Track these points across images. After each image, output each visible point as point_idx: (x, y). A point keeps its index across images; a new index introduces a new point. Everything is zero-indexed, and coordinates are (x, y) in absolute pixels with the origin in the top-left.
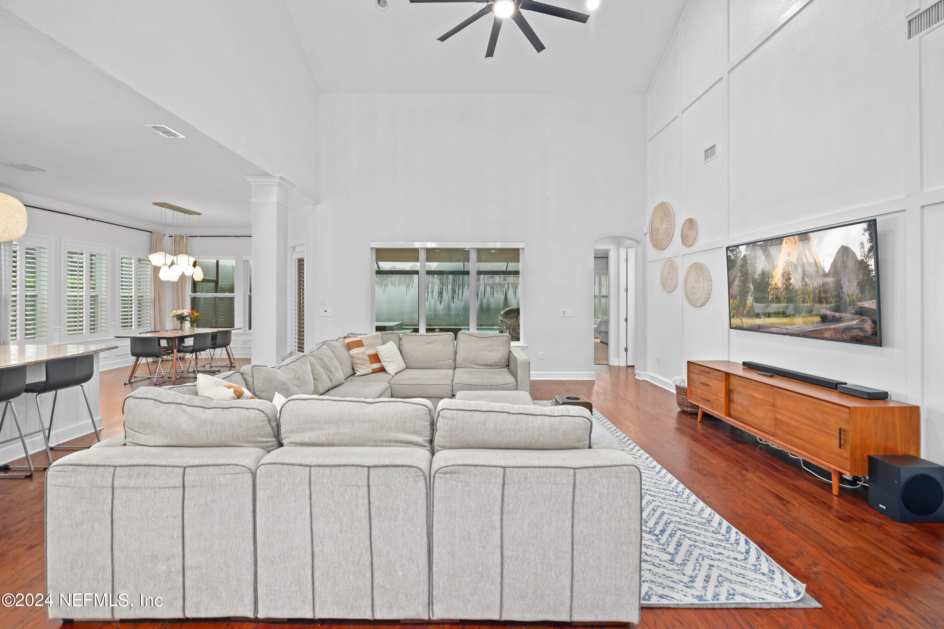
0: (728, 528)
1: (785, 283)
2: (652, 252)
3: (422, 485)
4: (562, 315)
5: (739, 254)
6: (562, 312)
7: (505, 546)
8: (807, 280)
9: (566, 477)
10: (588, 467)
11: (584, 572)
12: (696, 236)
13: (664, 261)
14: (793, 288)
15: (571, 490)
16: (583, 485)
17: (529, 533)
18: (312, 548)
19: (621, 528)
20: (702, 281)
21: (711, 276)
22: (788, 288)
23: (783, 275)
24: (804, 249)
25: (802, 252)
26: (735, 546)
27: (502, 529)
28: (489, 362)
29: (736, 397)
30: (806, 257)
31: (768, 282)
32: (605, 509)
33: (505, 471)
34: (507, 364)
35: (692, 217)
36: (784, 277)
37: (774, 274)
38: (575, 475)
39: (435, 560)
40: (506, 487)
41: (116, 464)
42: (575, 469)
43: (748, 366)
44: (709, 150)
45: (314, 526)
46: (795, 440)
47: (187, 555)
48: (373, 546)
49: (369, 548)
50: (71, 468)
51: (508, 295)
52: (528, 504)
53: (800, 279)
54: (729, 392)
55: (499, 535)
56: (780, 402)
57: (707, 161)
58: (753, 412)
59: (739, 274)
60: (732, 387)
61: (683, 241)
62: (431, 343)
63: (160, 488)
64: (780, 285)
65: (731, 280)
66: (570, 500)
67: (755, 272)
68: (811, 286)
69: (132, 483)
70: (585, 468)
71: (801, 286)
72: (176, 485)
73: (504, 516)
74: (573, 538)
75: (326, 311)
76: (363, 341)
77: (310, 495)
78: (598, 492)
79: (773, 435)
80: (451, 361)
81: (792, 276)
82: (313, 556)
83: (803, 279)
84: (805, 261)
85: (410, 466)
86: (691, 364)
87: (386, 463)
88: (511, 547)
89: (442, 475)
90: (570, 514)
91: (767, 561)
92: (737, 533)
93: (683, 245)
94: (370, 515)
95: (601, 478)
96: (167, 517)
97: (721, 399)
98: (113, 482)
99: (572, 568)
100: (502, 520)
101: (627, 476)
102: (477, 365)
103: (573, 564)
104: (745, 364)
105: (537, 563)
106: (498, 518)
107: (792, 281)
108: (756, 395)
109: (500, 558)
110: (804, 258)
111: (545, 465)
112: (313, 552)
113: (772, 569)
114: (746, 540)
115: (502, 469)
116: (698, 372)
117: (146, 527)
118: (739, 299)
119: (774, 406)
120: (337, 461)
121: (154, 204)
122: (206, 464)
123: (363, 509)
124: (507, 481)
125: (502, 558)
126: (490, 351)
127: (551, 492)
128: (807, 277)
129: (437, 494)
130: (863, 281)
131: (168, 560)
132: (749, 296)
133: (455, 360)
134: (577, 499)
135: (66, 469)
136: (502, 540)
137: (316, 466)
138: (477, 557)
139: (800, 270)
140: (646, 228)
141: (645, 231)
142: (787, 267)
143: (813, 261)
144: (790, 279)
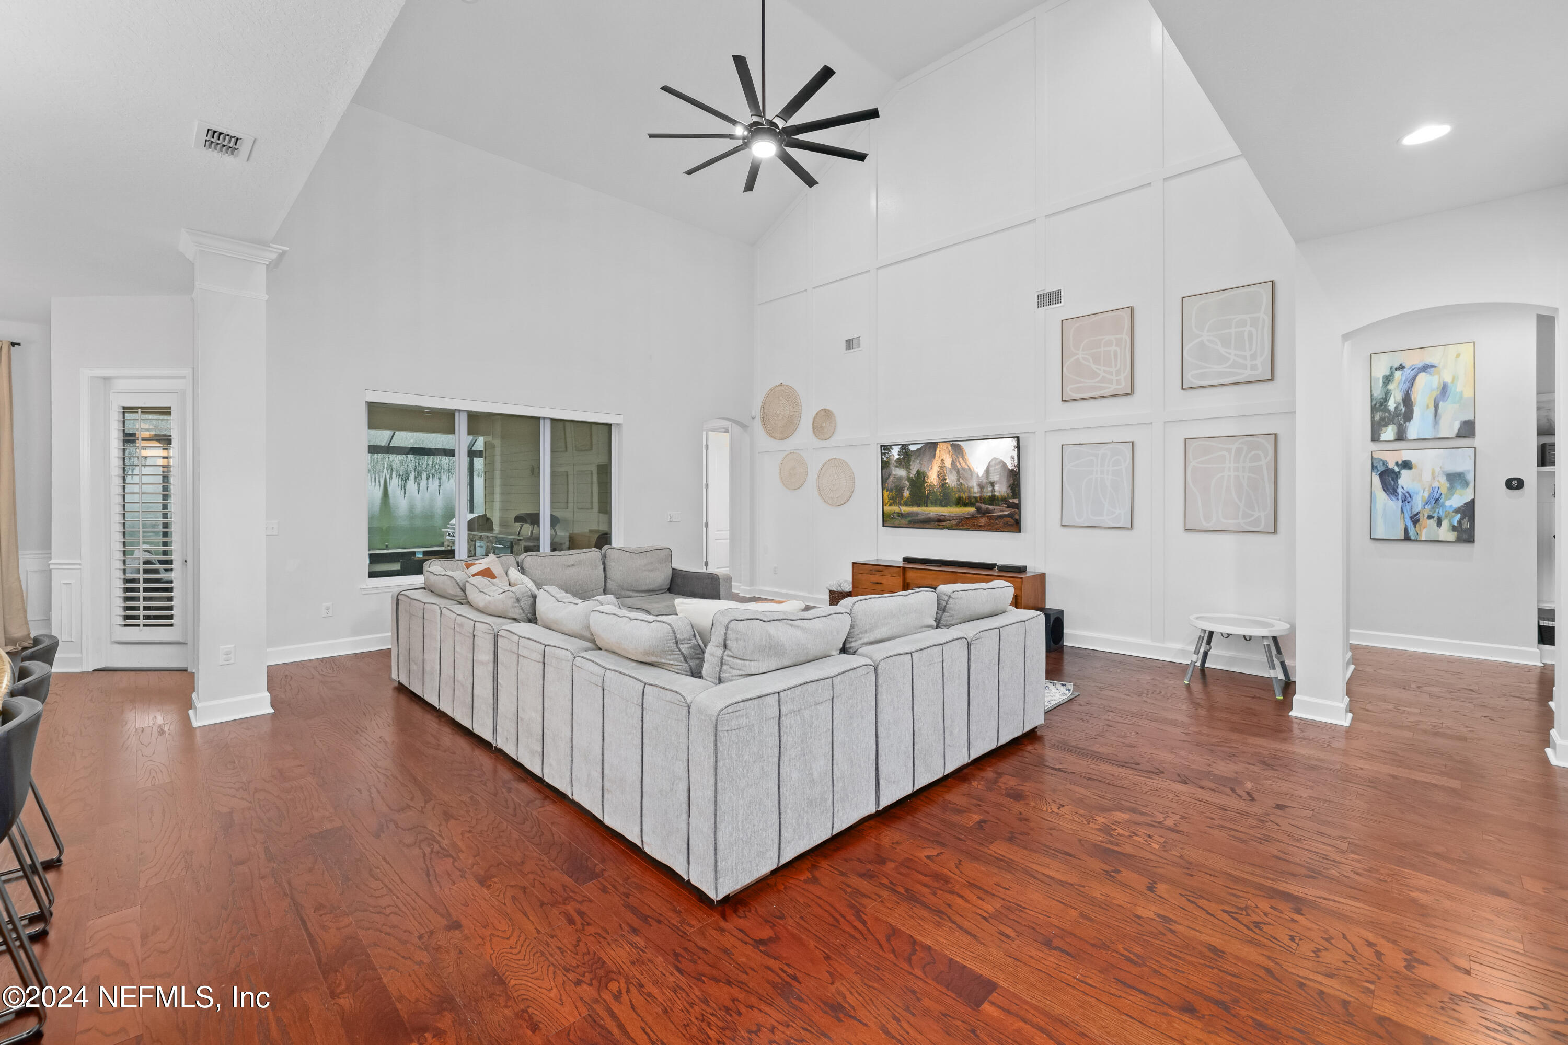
1: (941, 483)
2: (764, 441)
4: (669, 520)
5: (892, 457)
6: (669, 516)
8: (961, 481)
12: (834, 430)
13: (786, 453)
14: (949, 486)
20: (841, 478)
21: (853, 474)
22: (943, 485)
23: (938, 476)
24: (958, 458)
25: (955, 458)
30: (960, 464)
31: (924, 480)
34: (669, 587)
35: (827, 408)
36: (939, 477)
37: (929, 475)
43: (908, 560)
44: (852, 341)
47: (835, 769)
53: (955, 480)
57: (848, 351)
61: (814, 432)
62: (573, 565)
64: (935, 483)
65: (885, 477)
67: (910, 472)
68: (966, 486)
71: (956, 485)
76: (491, 568)
81: (947, 477)
83: (958, 480)
84: (959, 467)
86: (855, 565)
93: (815, 437)
104: (905, 559)
107: (947, 481)
110: (958, 464)
116: (867, 572)
118: (896, 492)
128: (962, 479)
130: (1013, 484)
131: (822, 780)
132: (906, 491)
139: (954, 473)
140: (756, 411)
141: (753, 414)
142: (942, 471)
143: (967, 467)
144: (945, 479)
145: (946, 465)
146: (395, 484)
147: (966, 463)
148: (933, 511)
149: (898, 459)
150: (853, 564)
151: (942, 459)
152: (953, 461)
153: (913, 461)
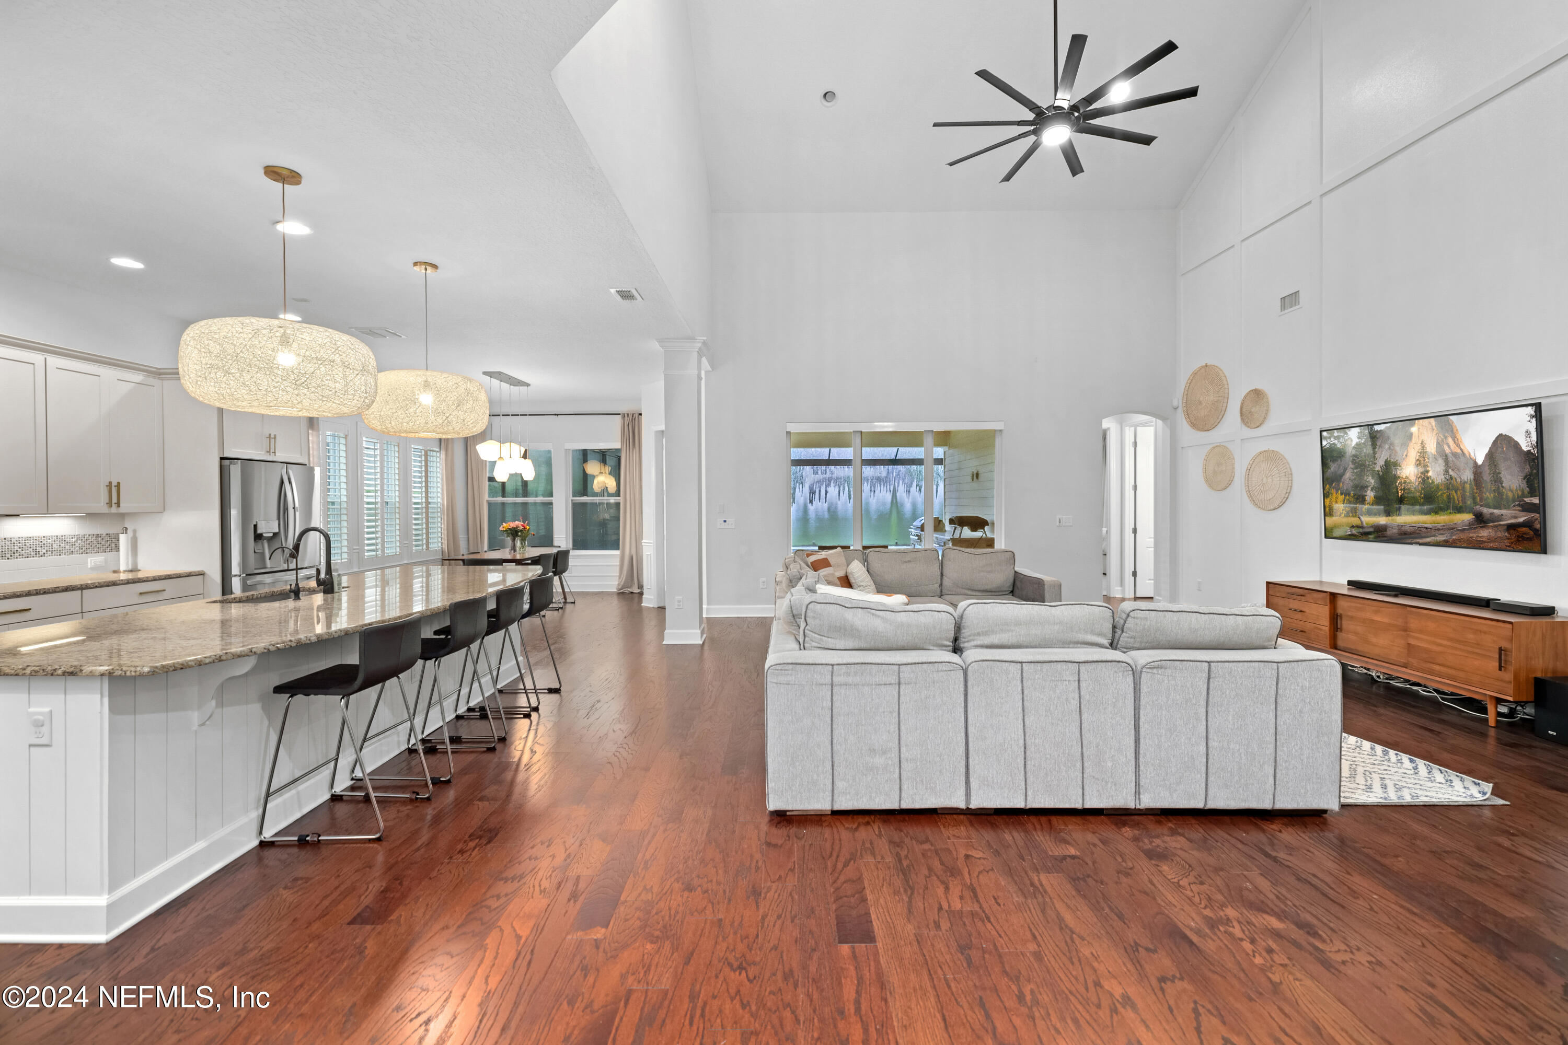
0: (1383, 751)
1: (1420, 477)
2: (1188, 434)
3: (1130, 679)
4: (1057, 524)
5: (1348, 442)
6: (1058, 520)
7: (1210, 736)
8: (1451, 473)
9: (1270, 671)
10: (1290, 662)
11: (1286, 761)
12: (1266, 414)
13: (1211, 447)
14: (1433, 482)
15: (1275, 684)
16: (1286, 678)
17: (1234, 723)
18: (1025, 740)
19: (1322, 719)
20: (1278, 475)
21: (1290, 469)
22: (1425, 479)
24: (1446, 438)
25: (1443, 440)
26: (1399, 764)
27: (1207, 721)
28: (988, 587)
29: (1346, 624)
30: (1449, 447)
31: (1395, 475)
32: (1307, 701)
33: (1210, 665)
34: (1011, 589)
35: (1259, 387)
36: (1417, 469)
37: (1403, 465)
38: (1278, 669)
39: (1141, 752)
40: (1211, 680)
41: (833, 663)
42: (1278, 663)
43: (1355, 584)
44: (1288, 298)
45: (1026, 719)
46: (1437, 668)
47: (903, 749)
48: (1083, 737)
49: (1079, 740)
50: (791, 667)
51: (898, 495)
52: (1232, 697)
53: (1442, 472)
54: (1335, 619)
55: (1205, 727)
56: (1414, 623)
57: (1284, 312)
58: (1374, 640)
59: (1351, 466)
60: (1339, 611)
61: (1243, 420)
62: (909, 561)
63: (876, 685)
64: (1413, 477)
66: (1273, 692)
67: (1375, 464)
68: (1459, 480)
69: (850, 680)
70: (1287, 662)
71: (1444, 479)
72: (893, 682)
73: (1210, 708)
74: (1276, 729)
75: (725, 521)
77: (1023, 690)
78: (1300, 685)
79: (1405, 666)
80: (937, 586)
81: (1429, 469)
82: (1025, 748)
83: (1446, 472)
84: (1447, 451)
85: (1119, 662)
86: (1270, 585)
87: (1095, 659)
88: (1216, 738)
89: (1148, 670)
90: (1274, 706)
91: (1441, 773)
92: (1396, 754)
93: (1243, 426)
94: (1080, 709)
95: (1303, 672)
96: (884, 712)
97: (1324, 628)
98: (832, 679)
99: (1275, 757)
100: (1207, 712)
101: (1329, 670)
102: (973, 590)
103: (1276, 754)
104: (1350, 583)
105: (1241, 754)
106: (1204, 710)
107: (1430, 474)
108: (1377, 618)
109: (1205, 749)
110: (1446, 447)
111: (1249, 659)
112: (1025, 744)
113: (1449, 778)
114: (1410, 759)
115: (1207, 664)
116: (1284, 595)
117: (864, 722)
119: (1405, 630)
120: (1046, 658)
121: (485, 373)
122: (920, 661)
123: (1074, 703)
124: (1212, 675)
125: (1207, 748)
126: (989, 572)
127: (1255, 686)
128: (1453, 470)
129: (1144, 688)
130: (1531, 475)
131: (884, 753)
133: (941, 585)
134: (1280, 692)
135: (786, 668)
136: (1207, 732)
137: (1028, 662)
138: (1183, 748)
139: (1441, 462)
140: (1177, 400)
141: (1175, 403)
142: (1422, 459)
143: (1459, 451)
144: (1427, 472)
145: (1428, 449)
146: (901, 489)
147: (1458, 446)
148: (1407, 518)
149: (1357, 444)
150: (1268, 583)
151: (1423, 441)
152: (1438, 443)
153: (1380, 446)
